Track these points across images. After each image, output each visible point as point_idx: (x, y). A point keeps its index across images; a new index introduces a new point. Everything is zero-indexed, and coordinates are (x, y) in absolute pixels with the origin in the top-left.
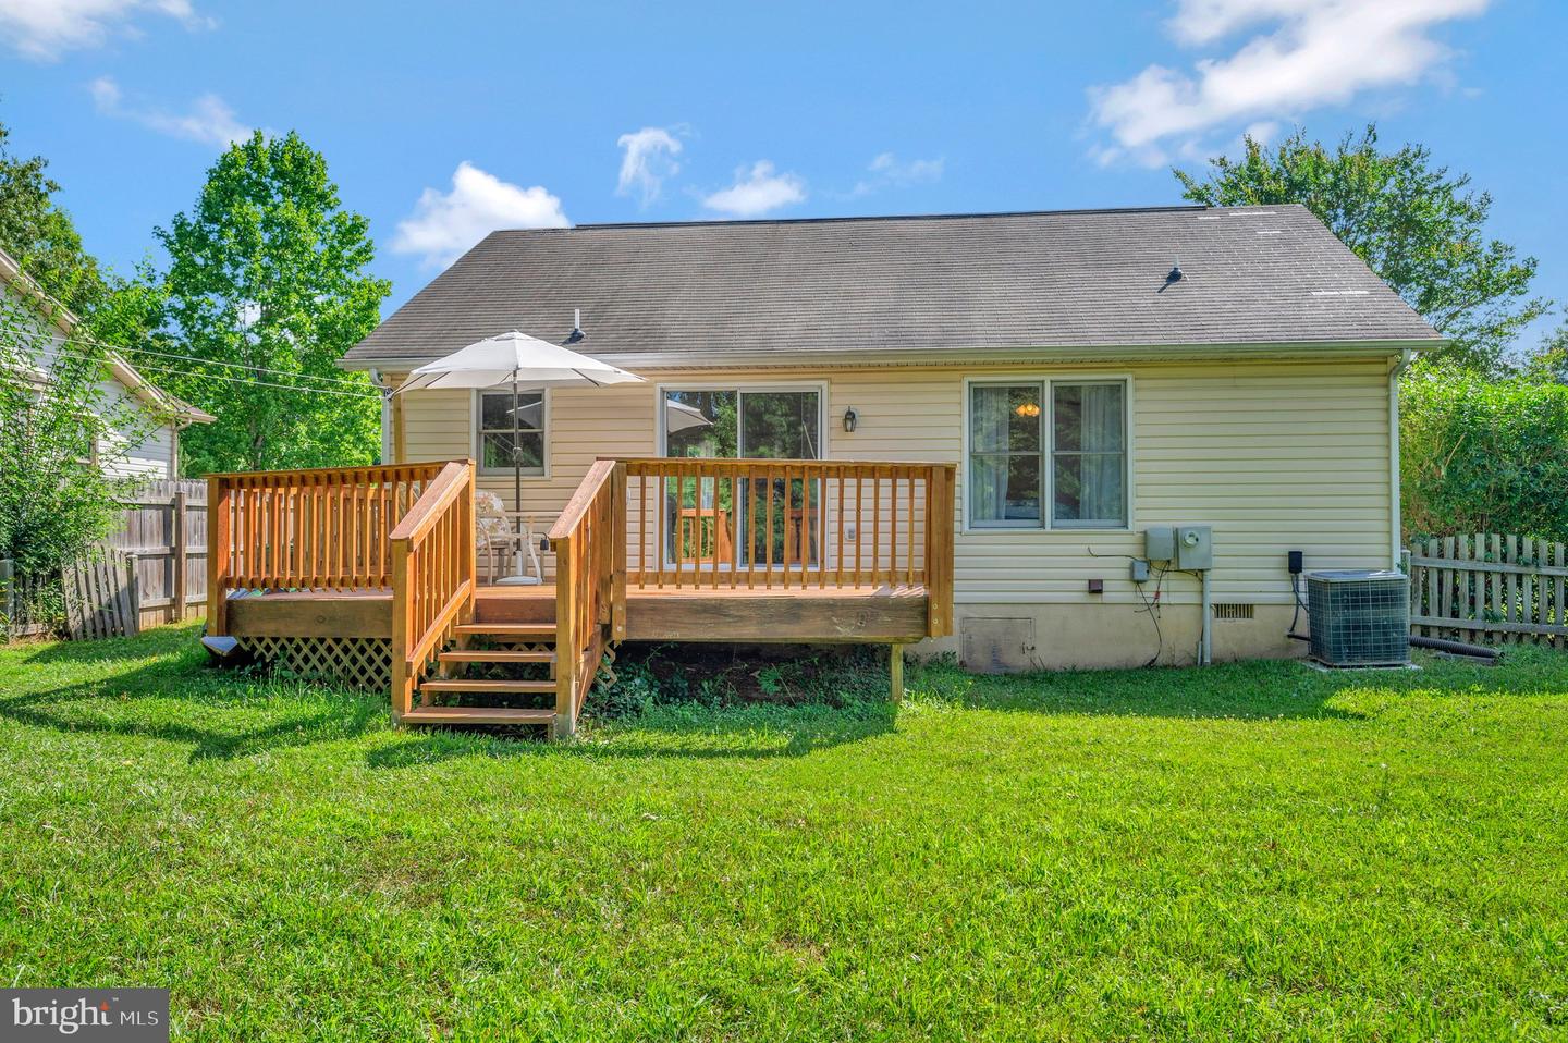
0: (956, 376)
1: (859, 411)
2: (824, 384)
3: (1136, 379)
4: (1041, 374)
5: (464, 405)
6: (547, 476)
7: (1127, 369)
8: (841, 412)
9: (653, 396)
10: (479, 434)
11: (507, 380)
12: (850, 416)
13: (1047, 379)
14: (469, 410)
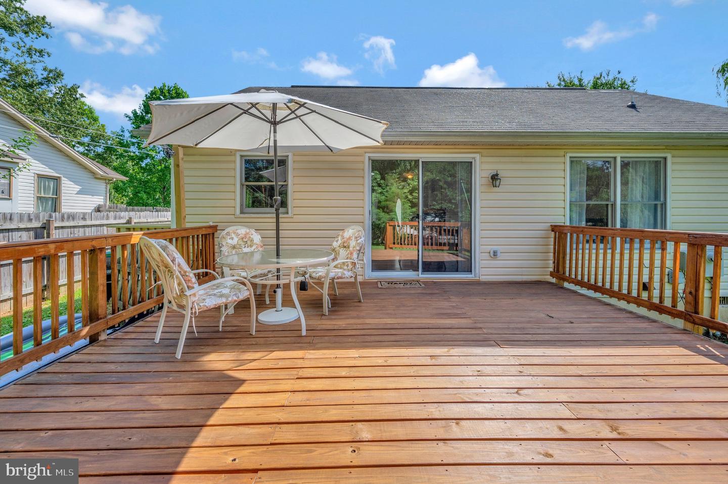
0: (562, 152)
1: (501, 174)
2: (477, 156)
3: (672, 157)
4: (613, 152)
5: (231, 166)
6: (290, 214)
7: (666, 151)
8: (488, 174)
9: (363, 162)
10: (242, 185)
11: (264, 145)
12: (495, 178)
13: (619, 156)
14: (235, 169)
